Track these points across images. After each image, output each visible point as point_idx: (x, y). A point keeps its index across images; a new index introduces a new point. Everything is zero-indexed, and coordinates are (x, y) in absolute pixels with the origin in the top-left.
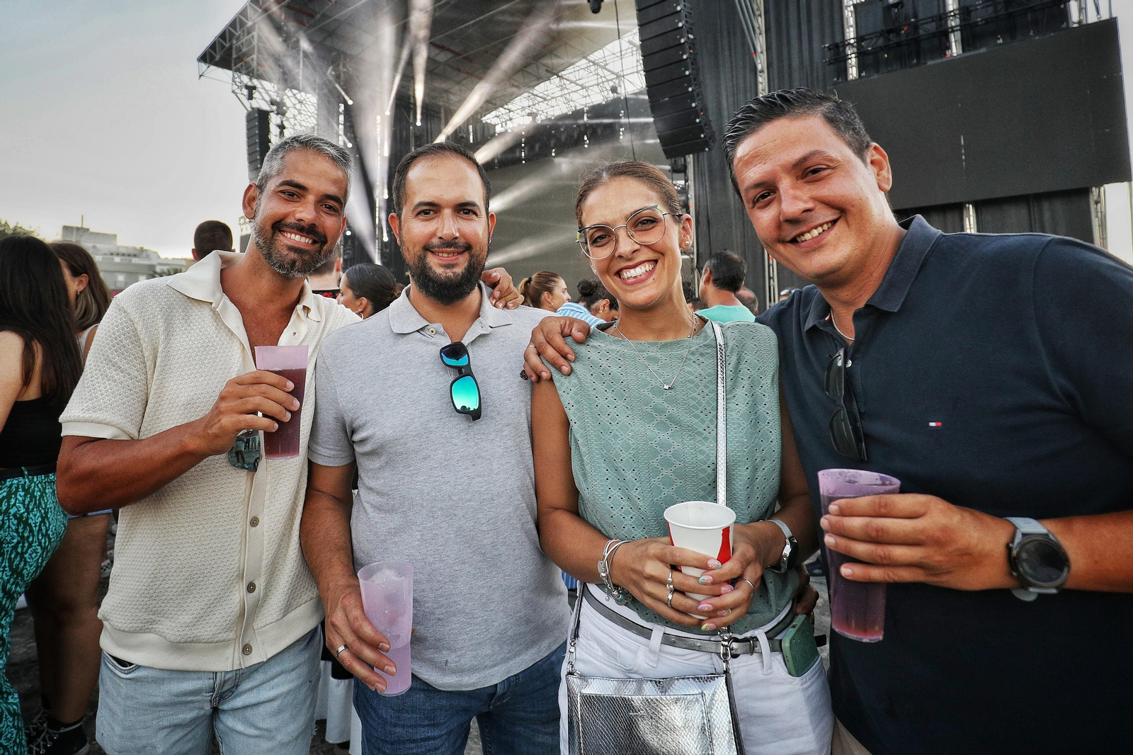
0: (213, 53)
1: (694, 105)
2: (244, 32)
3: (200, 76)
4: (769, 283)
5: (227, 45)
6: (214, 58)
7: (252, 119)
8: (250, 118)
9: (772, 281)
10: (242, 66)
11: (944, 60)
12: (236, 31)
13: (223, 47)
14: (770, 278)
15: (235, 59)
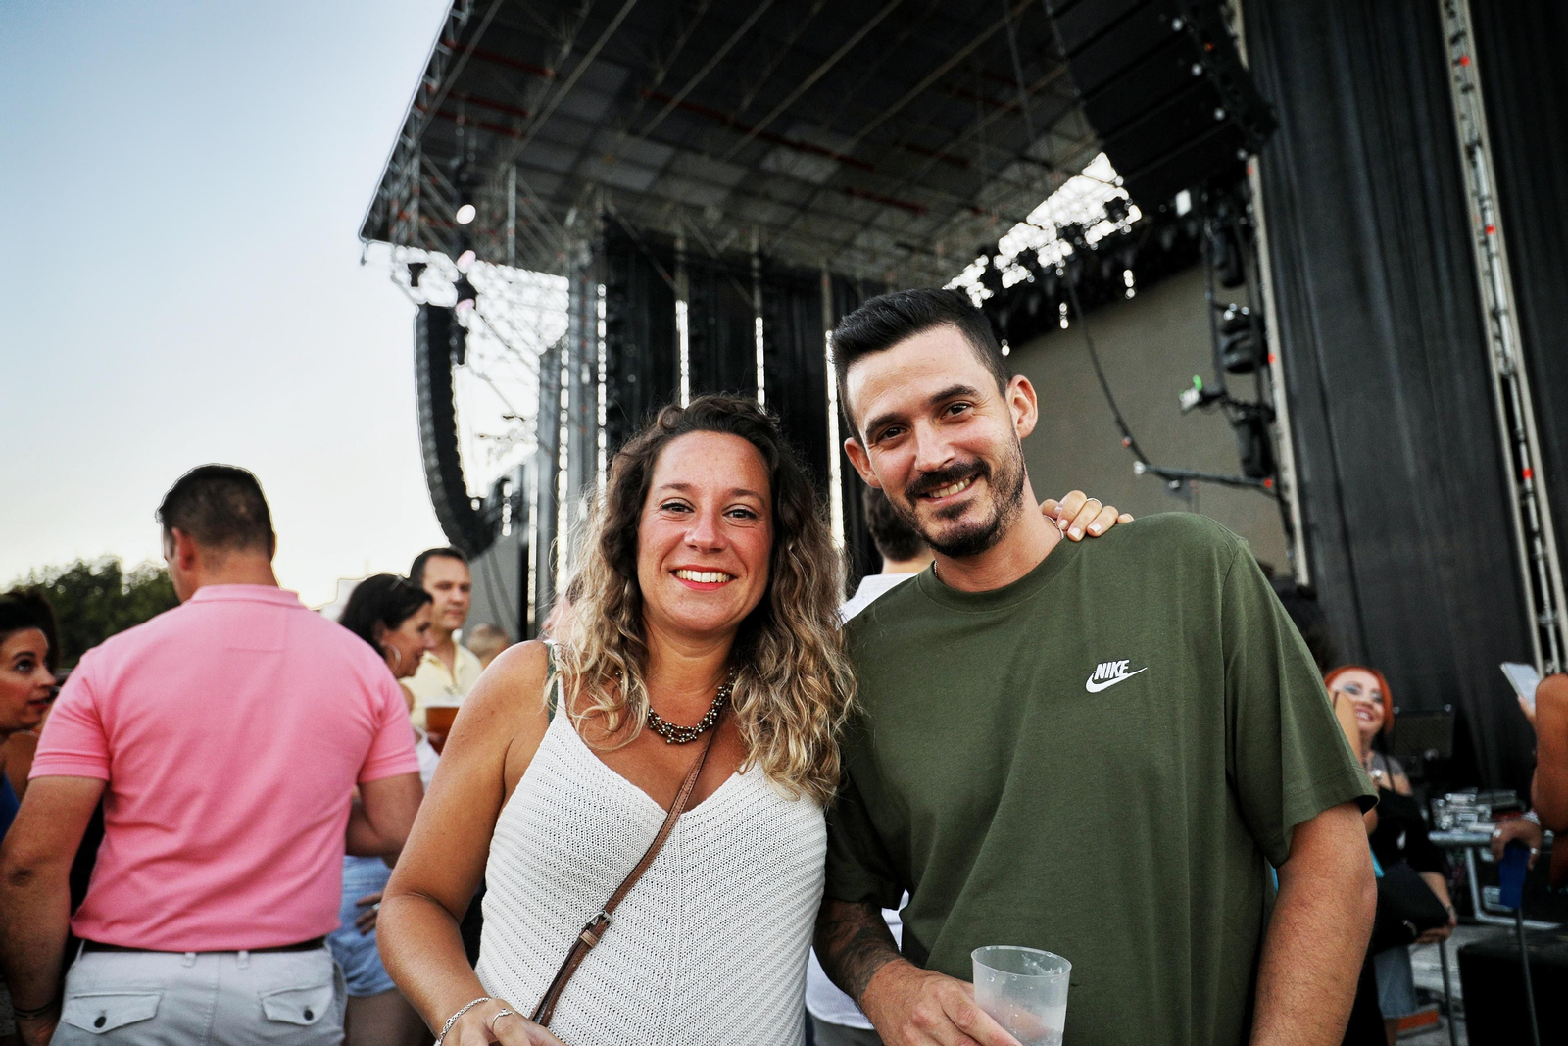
3: (363, 259)
4: (1531, 549)
9: (1538, 544)
14: (1530, 536)
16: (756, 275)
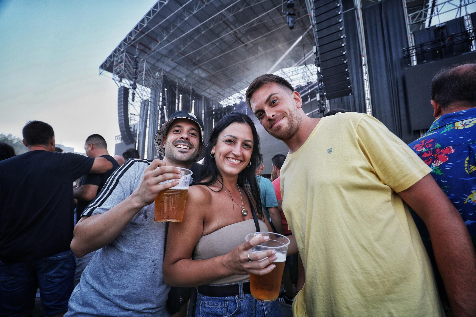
0: (106, 64)
1: (346, 70)
2: (119, 54)
3: (100, 74)
5: (112, 60)
6: (106, 66)
7: (121, 91)
8: (120, 91)
10: (118, 68)
11: (469, 53)
12: (116, 54)
13: (110, 61)
15: (115, 65)
16: (191, 93)
